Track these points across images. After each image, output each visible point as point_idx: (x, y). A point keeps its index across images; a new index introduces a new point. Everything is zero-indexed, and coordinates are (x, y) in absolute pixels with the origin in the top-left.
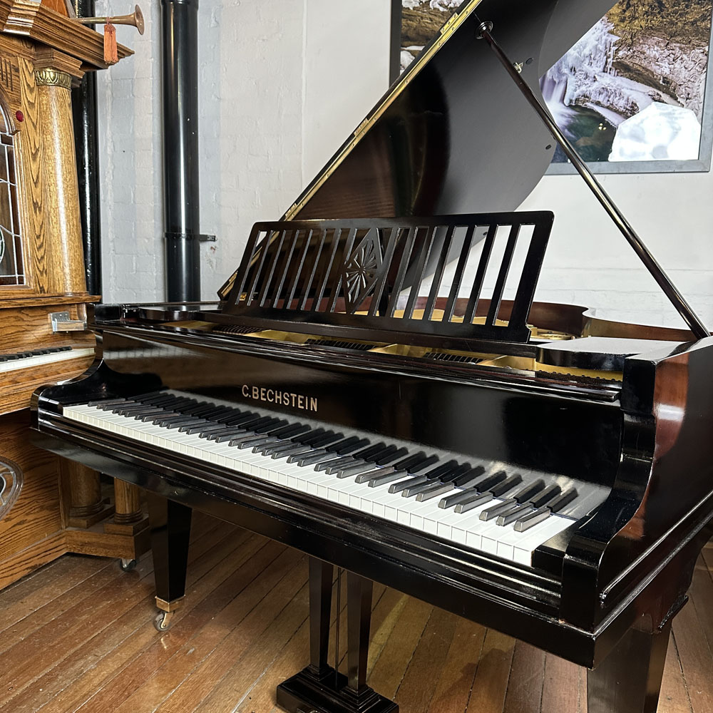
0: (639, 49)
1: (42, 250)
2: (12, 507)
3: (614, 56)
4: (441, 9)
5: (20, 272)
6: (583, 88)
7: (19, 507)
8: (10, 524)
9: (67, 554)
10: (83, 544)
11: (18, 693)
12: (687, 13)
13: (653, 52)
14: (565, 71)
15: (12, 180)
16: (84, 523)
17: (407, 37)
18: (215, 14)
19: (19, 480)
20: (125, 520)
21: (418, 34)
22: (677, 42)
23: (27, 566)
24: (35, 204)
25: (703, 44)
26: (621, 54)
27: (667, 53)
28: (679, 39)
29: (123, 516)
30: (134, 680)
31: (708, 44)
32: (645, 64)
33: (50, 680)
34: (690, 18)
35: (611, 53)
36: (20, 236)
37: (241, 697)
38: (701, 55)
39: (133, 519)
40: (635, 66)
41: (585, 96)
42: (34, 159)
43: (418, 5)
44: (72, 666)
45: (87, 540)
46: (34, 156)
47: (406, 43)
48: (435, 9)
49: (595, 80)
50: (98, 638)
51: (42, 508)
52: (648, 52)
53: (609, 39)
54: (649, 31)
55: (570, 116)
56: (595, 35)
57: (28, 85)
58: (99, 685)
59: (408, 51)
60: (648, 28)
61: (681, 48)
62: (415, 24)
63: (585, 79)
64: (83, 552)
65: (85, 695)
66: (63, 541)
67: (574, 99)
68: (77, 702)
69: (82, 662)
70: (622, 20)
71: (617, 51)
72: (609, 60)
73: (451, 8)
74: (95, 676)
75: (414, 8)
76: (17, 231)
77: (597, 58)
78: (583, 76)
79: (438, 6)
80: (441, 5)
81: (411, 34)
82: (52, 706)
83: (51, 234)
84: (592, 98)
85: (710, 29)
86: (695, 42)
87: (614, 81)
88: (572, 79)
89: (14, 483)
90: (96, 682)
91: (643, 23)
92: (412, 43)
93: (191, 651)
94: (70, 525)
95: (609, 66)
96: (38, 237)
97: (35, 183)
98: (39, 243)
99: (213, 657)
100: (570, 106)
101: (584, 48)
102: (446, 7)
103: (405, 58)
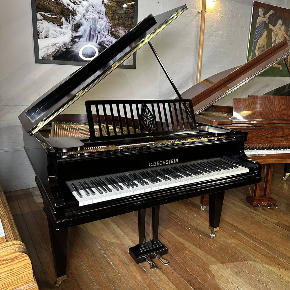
0: (117, 29)
3: (111, 30)
6: (102, 39)
12: (128, 21)
13: (121, 31)
14: (97, 32)
17: (39, 8)
21: (43, 7)
26: (112, 30)
27: (124, 32)
32: (119, 34)
34: (129, 23)
35: (110, 29)
40: (116, 35)
41: (103, 42)
47: (38, 10)
49: (106, 37)
52: (119, 31)
53: (109, 24)
54: (119, 25)
55: (99, 48)
56: (105, 22)
59: (40, 13)
60: (119, 23)
61: (127, 31)
62: (41, 3)
63: (103, 36)
67: (100, 42)
70: (112, 19)
71: (111, 29)
72: (109, 31)
73: (56, 1)
77: (106, 30)
78: (102, 35)
81: (40, 6)
84: (105, 43)
87: (111, 38)
88: (99, 36)
91: (118, 21)
92: (41, 11)
95: (109, 33)
100: (99, 45)
101: (102, 26)
103: (39, 16)
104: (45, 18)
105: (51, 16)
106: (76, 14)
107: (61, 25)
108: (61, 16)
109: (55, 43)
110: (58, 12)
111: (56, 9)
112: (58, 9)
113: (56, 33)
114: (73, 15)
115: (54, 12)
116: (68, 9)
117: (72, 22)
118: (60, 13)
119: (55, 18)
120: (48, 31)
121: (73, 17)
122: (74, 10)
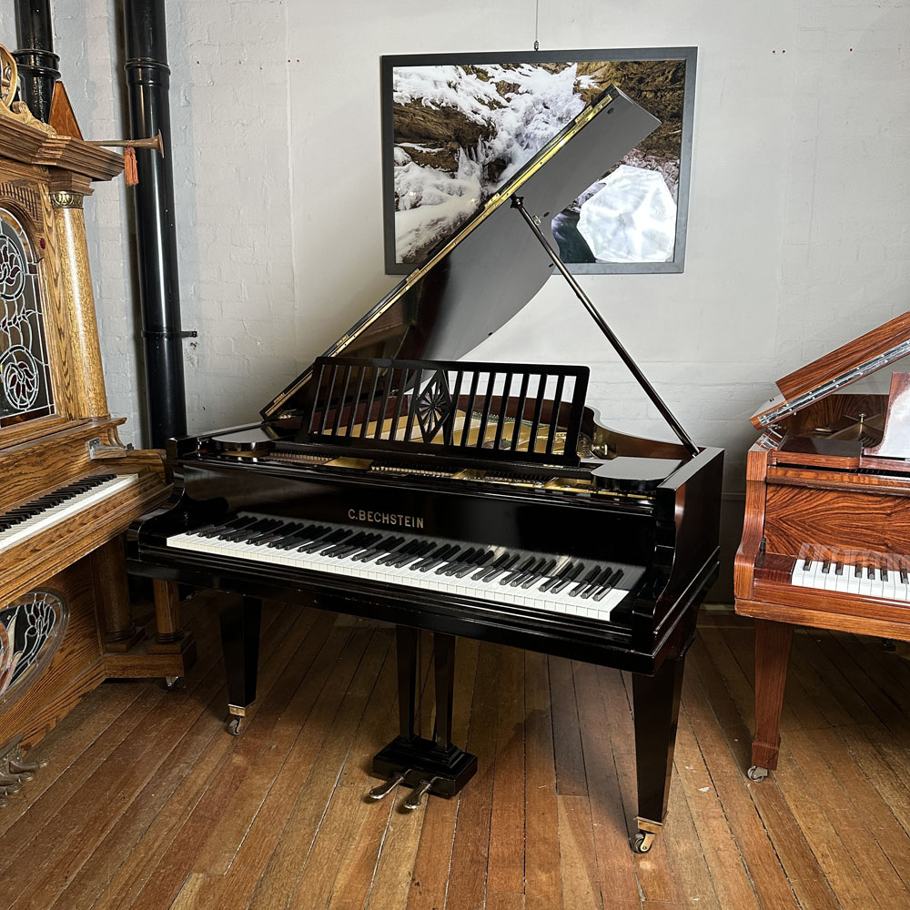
1: (68, 376)
2: (64, 638)
4: (434, 108)
5: (51, 402)
7: (69, 636)
8: (64, 654)
9: (107, 681)
10: (125, 668)
11: (133, 799)
13: (633, 163)
15: (40, 311)
16: (124, 647)
17: (401, 133)
18: (184, 93)
19: (66, 611)
20: (168, 640)
21: (411, 130)
22: (653, 154)
23: (80, 694)
24: (60, 330)
25: (675, 157)
27: (645, 164)
28: (654, 151)
29: (167, 636)
30: (234, 777)
31: (679, 158)
33: (157, 787)
36: (49, 365)
37: (337, 774)
38: (673, 168)
39: (176, 637)
42: (56, 286)
43: (409, 102)
44: (170, 773)
45: (129, 664)
46: (56, 280)
47: (399, 139)
48: (427, 106)
50: (179, 750)
51: (85, 636)
55: (561, 218)
57: (47, 210)
58: (205, 783)
59: (401, 147)
61: (656, 160)
62: (407, 120)
64: (125, 676)
65: (197, 793)
66: (103, 666)
68: (193, 799)
69: (177, 770)
73: (443, 107)
74: (197, 778)
75: (406, 104)
76: (46, 362)
79: (430, 104)
80: (433, 104)
81: (404, 130)
82: (172, 805)
83: (73, 358)
84: (581, 203)
85: (680, 144)
86: (668, 155)
87: (599, 188)
89: (61, 613)
90: (200, 782)
92: (405, 140)
93: (274, 747)
94: (107, 651)
96: (64, 364)
97: (59, 309)
98: (65, 370)
99: (297, 748)
102: (438, 106)
103: (399, 154)
104: (415, 157)
105: (428, 150)
106: (494, 134)
107: (452, 170)
108: (455, 146)
109: (435, 218)
110: (448, 136)
111: (441, 131)
112: (448, 128)
113: (439, 192)
114: (486, 138)
115: (437, 140)
116: (474, 124)
117: (482, 157)
118: (453, 137)
119: (440, 153)
120: (420, 190)
121: (487, 144)
122: (489, 124)
